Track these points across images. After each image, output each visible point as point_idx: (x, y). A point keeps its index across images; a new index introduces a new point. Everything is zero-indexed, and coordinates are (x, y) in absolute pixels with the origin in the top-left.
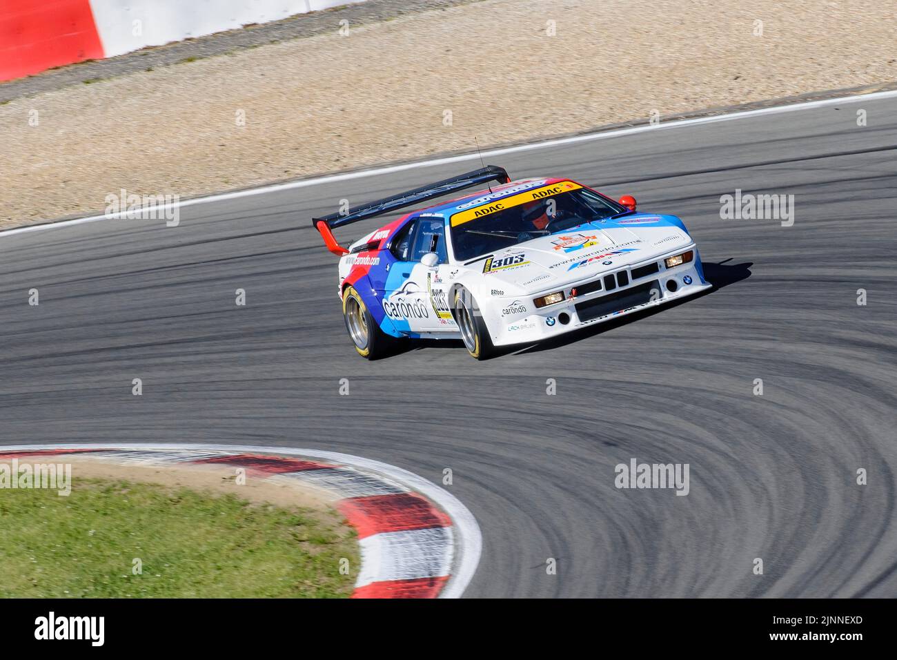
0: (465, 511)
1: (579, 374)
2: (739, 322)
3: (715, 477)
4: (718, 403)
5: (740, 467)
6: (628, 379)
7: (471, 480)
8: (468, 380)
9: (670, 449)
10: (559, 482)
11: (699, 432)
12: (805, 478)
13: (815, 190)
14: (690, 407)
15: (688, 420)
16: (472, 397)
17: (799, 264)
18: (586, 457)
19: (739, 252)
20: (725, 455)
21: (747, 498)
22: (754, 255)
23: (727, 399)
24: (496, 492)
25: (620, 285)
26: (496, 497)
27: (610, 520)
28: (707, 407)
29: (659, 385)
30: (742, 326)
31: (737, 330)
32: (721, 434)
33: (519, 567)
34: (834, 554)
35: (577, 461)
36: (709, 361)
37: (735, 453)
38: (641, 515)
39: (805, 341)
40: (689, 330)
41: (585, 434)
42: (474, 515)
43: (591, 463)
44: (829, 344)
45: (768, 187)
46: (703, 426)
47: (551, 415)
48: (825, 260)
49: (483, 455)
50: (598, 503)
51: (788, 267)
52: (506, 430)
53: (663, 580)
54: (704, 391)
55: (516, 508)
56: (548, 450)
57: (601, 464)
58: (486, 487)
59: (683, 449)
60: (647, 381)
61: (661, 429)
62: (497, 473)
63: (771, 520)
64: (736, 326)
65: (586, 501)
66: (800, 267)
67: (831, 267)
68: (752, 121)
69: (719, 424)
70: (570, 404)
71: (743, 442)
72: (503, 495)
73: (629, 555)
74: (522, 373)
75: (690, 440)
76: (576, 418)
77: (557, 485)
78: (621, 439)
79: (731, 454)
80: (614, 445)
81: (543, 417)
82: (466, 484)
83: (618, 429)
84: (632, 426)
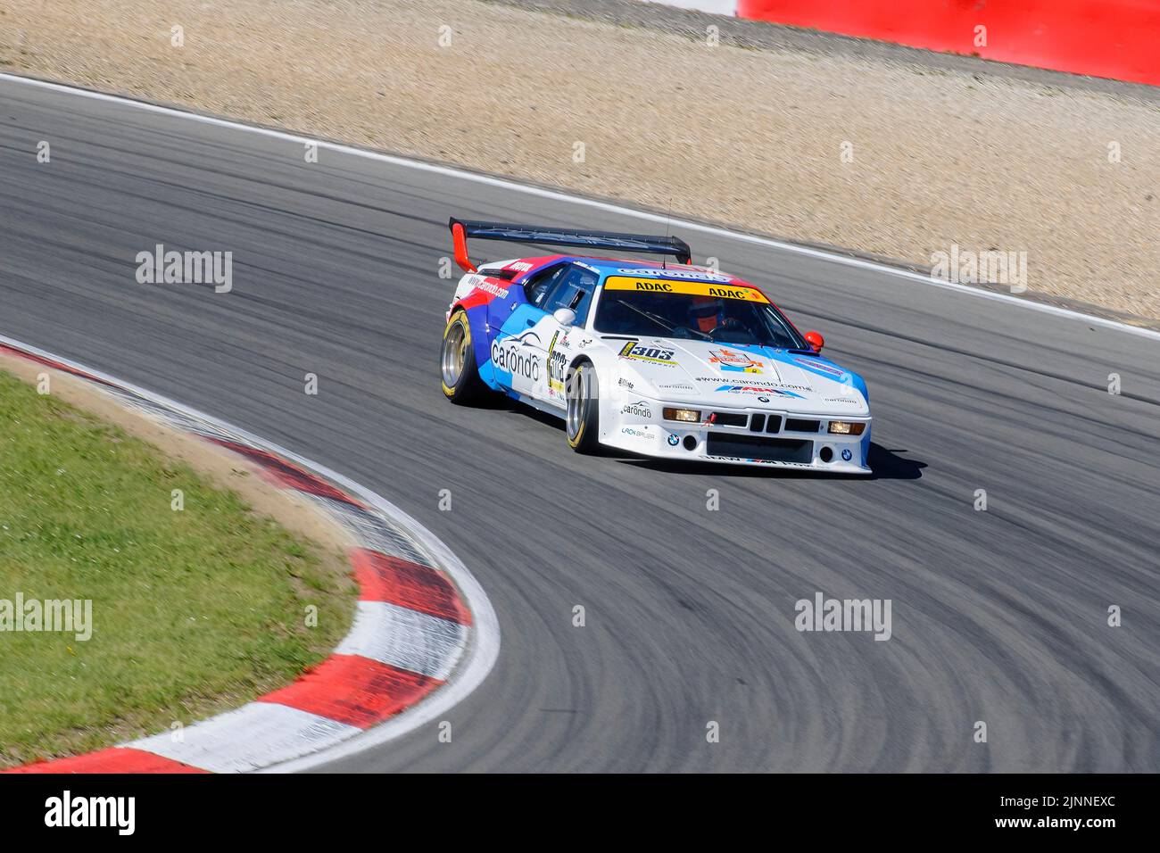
0: (492, 615)
3: (789, 690)
5: (822, 689)
6: (734, 540)
9: (751, 638)
10: (611, 625)
12: (890, 731)
16: (551, 490)
18: (652, 609)
20: (811, 670)
21: (815, 727)
24: (536, 608)
25: (768, 431)
26: (533, 615)
27: (651, 690)
29: (767, 561)
30: (887, 532)
31: (880, 533)
33: (528, 703)
35: (640, 609)
36: (835, 556)
37: (823, 672)
38: (688, 699)
40: (826, 513)
41: (662, 583)
42: (500, 624)
43: (656, 618)
45: (980, 387)
47: (633, 546)
48: (1010, 494)
50: (646, 667)
52: (574, 543)
55: (550, 635)
56: (612, 584)
57: (665, 622)
58: (527, 598)
59: (765, 644)
60: (755, 551)
61: (749, 610)
62: (545, 587)
64: (880, 528)
65: (632, 657)
67: (1014, 504)
68: (991, 305)
70: (658, 542)
71: (838, 664)
72: (542, 615)
73: (657, 739)
75: (777, 637)
76: (659, 560)
77: (607, 628)
78: (701, 605)
79: (818, 671)
80: (690, 608)
81: (622, 545)
82: (505, 586)
83: (702, 592)
84: (719, 595)
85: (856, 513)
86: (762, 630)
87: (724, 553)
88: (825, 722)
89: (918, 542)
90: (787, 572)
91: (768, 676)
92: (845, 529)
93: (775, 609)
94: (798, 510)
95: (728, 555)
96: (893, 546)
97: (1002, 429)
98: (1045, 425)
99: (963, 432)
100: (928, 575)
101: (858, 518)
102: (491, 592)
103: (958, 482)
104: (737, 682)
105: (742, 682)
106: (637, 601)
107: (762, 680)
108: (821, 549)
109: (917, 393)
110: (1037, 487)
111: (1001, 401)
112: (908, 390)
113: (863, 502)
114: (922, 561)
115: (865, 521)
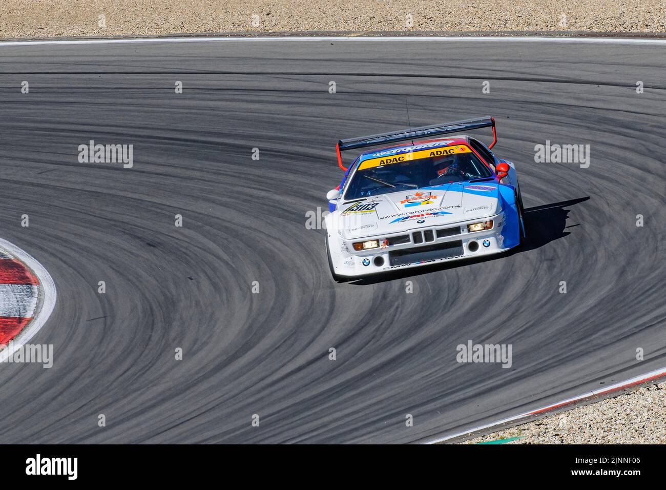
0: (48, 276)
1: (137, 196)
2: (249, 177)
3: (218, 277)
4: (226, 227)
5: (235, 272)
6: (168, 204)
7: (55, 256)
8: (62, 190)
9: (191, 254)
10: (114, 266)
11: (212, 245)
12: (277, 285)
13: (310, 96)
14: (208, 228)
15: (205, 236)
16: (64, 202)
17: (294, 143)
18: (134, 251)
19: (254, 130)
20: (227, 263)
21: (237, 293)
22: (264, 133)
23: (233, 226)
24: (70, 266)
25: (427, 240)
26: (71, 270)
27: (143, 295)
28: (219, 230)
29: (188, 210)
30: (249, 179)
31: (245, 181)
32: (226, 249)
33: (79, 318)
34: (288, 338)
35: (127, 253)
36: (225, 199)
37: (233, 263)
38: (164, 295)
39: (290, 195)
40: (214, 177)
41: (135, 236)
42: (54, 280)
43: (138, 256)
44: (305, 198)
45: (279, 89)
46: (214, 242)
47: (115, 221)
48: (310, 143)
49: (66, 241)
50: (137, 283)
51: (285, 144)
52: (83, 226)
53: (174, 340)
54: (218, 218)
55: (81, 278)
56: (109, 244)
57: (143, 257)
58: (65, 262)
59: (199, 255)
60: (181, 207)
61: (187, 240)
62: (73, 254)
63: (250, 309)
64: (245, 178)
65: (129, 280)
66: (293, 145)
67: (313, 148)
68: (274, 44)
69: (225, 242)
70: (128, 215)
71: (240, 257)
72: (75, 269)
73: (153, 321)
74: (99, 190)
75: (205, 250)
76: (131, 225)
77: (111, 267)
78: (159, 243)
79: (230, 263)
80: (154, 246)
81: (108, 221)
82: (52, 259)
83: (158, 236)
84: (168, 235)
85: (230, 173)
86: (196, 248)
87: (164, 212)
88: (241, 289)
89: (268, 181)
90: (202, 214)
91: (205, 273)
92: (227, 184)
93: (199, 235)
94: (198, 179)
95: (167, 213)
96: (254, 186)
97: (297, 109)
98: (319, 101)
99: (277, 116)
100: (277, 197)
101: (231, 176)
102: (45, 264)
103: (281, 143)
104: (188, 279)
105: (191, 279)
106: (125, 250)
107: (202, 275)
108: (216, 197)
109: (247, 101)
110: (324, 135)
111: (294, 95)
112: (243, 101)
113: (232, 166)
114: (271, 190)
115: (235, 177)
